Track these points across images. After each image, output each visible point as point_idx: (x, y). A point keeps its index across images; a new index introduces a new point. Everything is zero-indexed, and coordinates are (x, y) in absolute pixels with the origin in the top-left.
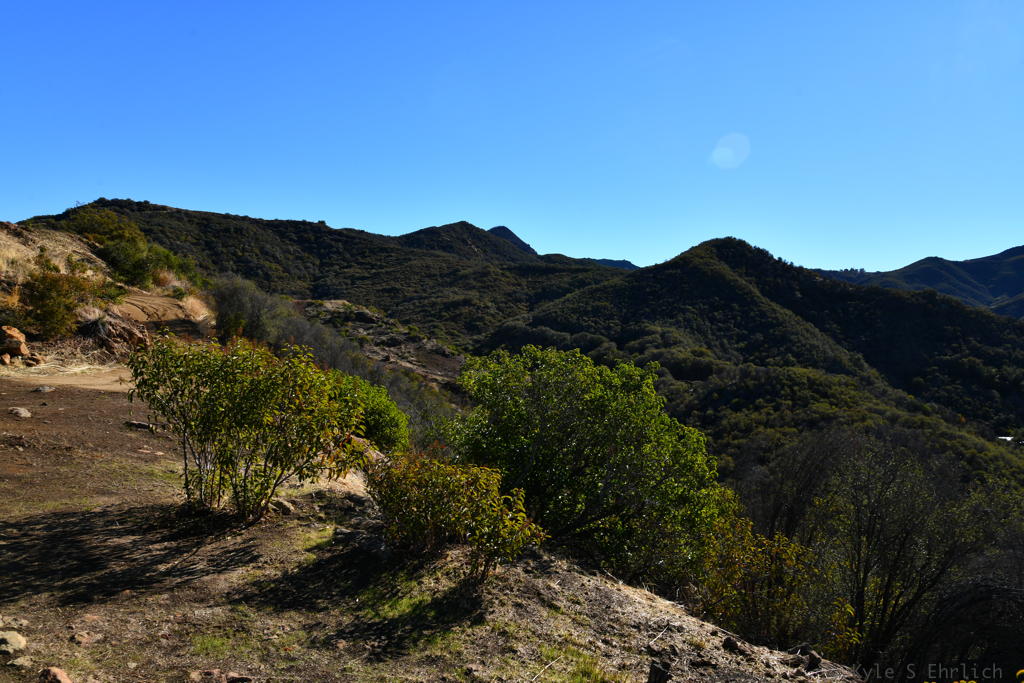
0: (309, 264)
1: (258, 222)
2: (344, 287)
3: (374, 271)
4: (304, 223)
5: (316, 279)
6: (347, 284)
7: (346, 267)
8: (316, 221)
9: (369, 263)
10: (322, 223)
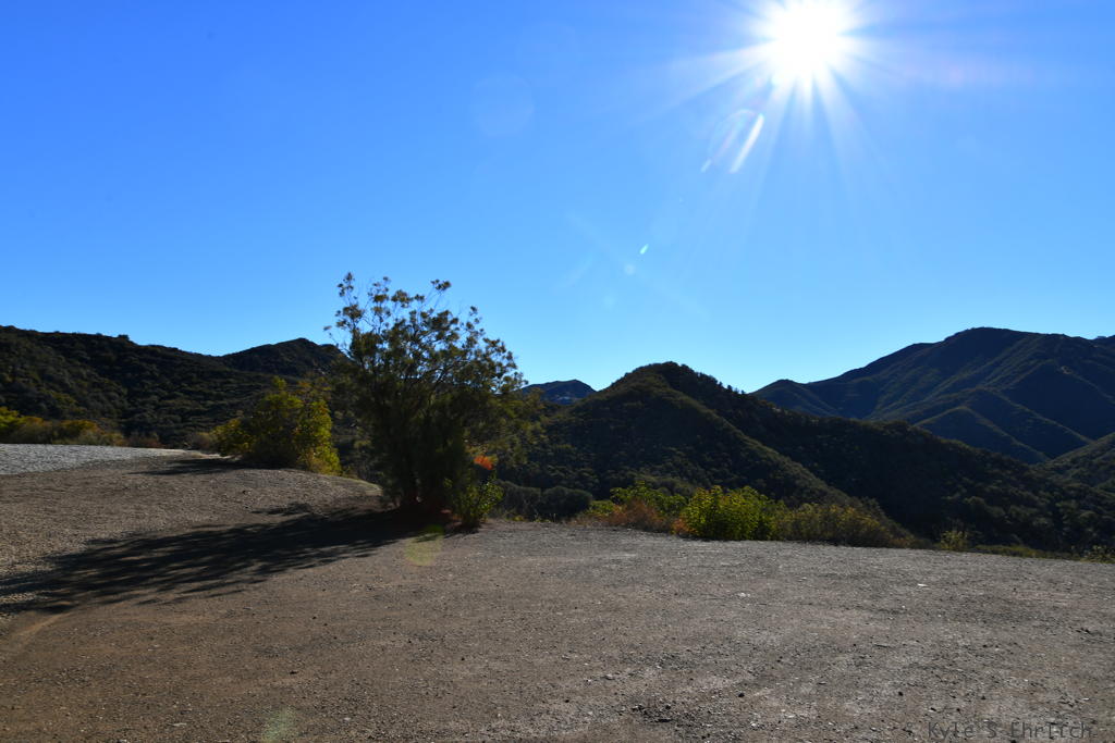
0: (113, 394)
1: (30, 335)
2: (173, 425)
3: (210, 403)
4: (99, 337)
5: (126, 414)
6: (175, 422)
7: (169, 398)
8: (116, 336)
9: (200, 392)
10: (124, 338)
